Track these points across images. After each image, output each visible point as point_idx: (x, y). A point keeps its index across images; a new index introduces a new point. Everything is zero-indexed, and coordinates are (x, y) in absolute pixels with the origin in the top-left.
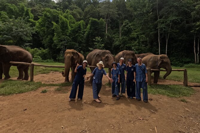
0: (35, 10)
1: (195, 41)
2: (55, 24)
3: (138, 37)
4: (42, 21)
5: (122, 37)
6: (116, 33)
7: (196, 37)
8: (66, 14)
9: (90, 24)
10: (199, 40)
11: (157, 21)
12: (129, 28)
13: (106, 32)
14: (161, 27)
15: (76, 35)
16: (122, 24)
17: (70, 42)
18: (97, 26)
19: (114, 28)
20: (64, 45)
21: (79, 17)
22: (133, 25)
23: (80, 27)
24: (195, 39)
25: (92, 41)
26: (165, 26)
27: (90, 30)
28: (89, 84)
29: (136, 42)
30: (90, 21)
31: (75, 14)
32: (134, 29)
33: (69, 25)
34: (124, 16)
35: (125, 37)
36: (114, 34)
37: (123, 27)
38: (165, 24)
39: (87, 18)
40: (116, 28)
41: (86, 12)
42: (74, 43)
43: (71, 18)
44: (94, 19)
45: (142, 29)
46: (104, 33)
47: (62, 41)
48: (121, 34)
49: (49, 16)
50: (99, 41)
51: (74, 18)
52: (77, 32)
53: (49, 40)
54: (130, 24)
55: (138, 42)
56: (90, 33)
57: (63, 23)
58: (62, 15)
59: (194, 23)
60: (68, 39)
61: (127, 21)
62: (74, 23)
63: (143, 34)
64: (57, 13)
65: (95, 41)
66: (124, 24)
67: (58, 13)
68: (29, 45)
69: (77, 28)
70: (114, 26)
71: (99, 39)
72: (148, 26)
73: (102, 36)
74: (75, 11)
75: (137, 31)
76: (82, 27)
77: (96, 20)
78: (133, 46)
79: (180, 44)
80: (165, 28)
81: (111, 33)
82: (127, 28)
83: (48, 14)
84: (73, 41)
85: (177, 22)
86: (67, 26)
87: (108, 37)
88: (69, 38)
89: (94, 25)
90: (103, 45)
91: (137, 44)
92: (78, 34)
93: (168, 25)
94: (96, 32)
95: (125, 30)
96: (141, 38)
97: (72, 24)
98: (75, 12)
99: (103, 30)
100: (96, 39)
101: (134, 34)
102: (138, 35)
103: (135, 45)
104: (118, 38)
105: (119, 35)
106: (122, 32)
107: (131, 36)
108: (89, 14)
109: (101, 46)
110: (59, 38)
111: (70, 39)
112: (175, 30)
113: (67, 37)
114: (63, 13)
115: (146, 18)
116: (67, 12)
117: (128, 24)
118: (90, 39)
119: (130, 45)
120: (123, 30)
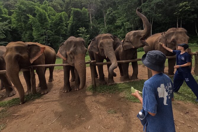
0: (9, 5)
1: (177, 23)
2: (31, 16)
3: (123, 25)
4: (17, 15)
5: (108, 26)
6: (101, 23)
7: (179, 19)
8: (44, 6)
9: (72, 15)
10: (181, 22)
11: (142, 5)
12: (114, 16)
13: (91, 22)
14: (146, 11)
15: (58, 28)
16: (106, 13)
17: (52, 36)
18: (80, 17)
19: (98, 18)
20: (46, 40)
21: (60, 8)
22: (117, 13)
23: (61, 19)
24: (178, 21)
25: (77, 33)
26: (150, 9)
27: (73, 21)
28: (63, 91)
29: (121, 30)
30: (72, 12)
31: (55, 6)
32: (118, 18)
33: (47, 17)
34: (107, 4)
35: (110, 26)
36: (99, 24)
37: (108, 15)
38: (150, 8)
39: (69, 10)
40: (100, 18)
41: (67, 3)
42: (57, 37)
43: (50, 10)
44: (76, 9)
45: (126, 16)
46: (88, 23)
47: (42, 35)
48: (106, 23)
49: (24, 9)
50: (84, 32)
51: (54, 10)
52: (59, 24)
53: (29, 36)
54: (114, 12)
55: (123, 30)
56: (74, 24)
57: (41, 15)
58: (39, 7)
59: (177, 5)
60: (50, 33)
61: (111, 9)
62: (54, 15)
63: (128, 21)
64: (33, 5)
65: (79, 33)
66: (108, 12)
67: (35, 5)
68: (4, 43)
69: (58, 20)
70: (98, 16)
71: (83, 30)
72: (133, 12)
73: (87, 27)
74: (55, 2)
75: (121, 19)
76: (64, 19)
77: (78, 9)
78: (119, 34)
79: (164, 27)
80: (149, 12)
81: (96, 23)
82: (112, 16)
83: (23, 6)
84: (56, 35)
85: (162, 4)
86: (45, 19)
87: (93, 27)
88: (50, 31)
89: (77, 16)
90: (88, 36)
91: (123, 32)
92: (60, 26)
93: (152, 9)
94: (80, 23)
95: (110, 19)
96: (126, 25)
97: (52, 17)
98: (55, 4)
99: (87, 20)
100: (80, 30)
101: (118, 22)
102: (123, 22)
103: (121, 33)
104: (104, 27)
105: (104, 25)
106: (107, 20)
107: (116, 24)
108: (71, 5)
109: (86, 37)
110: (39, 33)
111: (52, 33)
112: (158, 14)
113: (48, 31)
114: (40, 5)
115: (130, 4)
116: (45, 3)
117: (112, 12)
118: (74, 31)
119: (116, 33)
120: (107, 18)
